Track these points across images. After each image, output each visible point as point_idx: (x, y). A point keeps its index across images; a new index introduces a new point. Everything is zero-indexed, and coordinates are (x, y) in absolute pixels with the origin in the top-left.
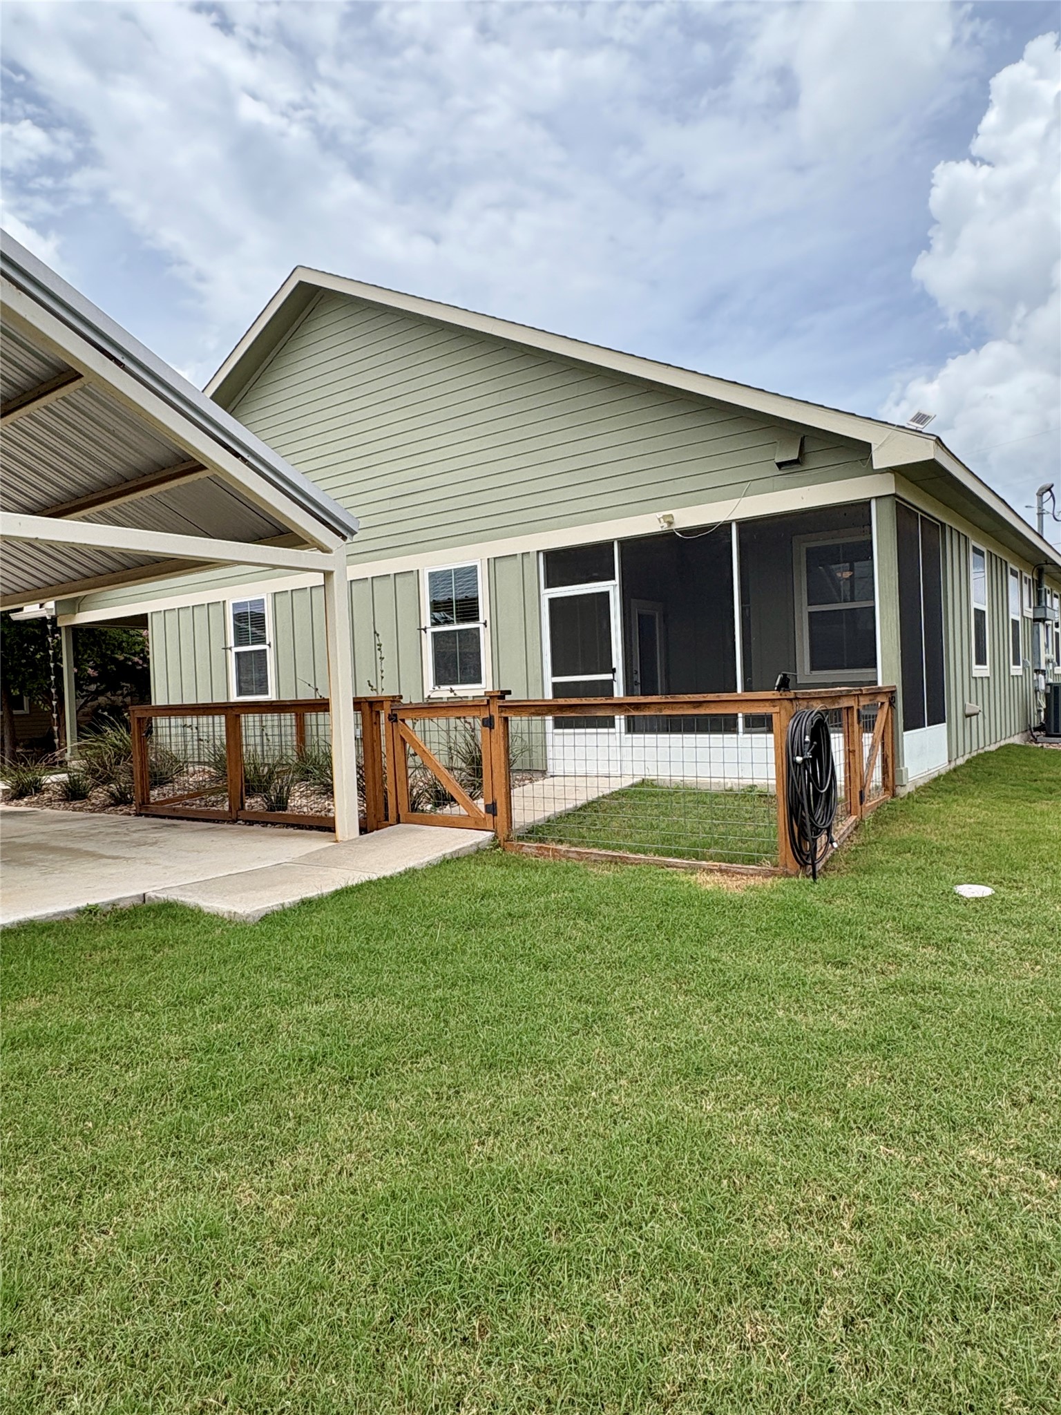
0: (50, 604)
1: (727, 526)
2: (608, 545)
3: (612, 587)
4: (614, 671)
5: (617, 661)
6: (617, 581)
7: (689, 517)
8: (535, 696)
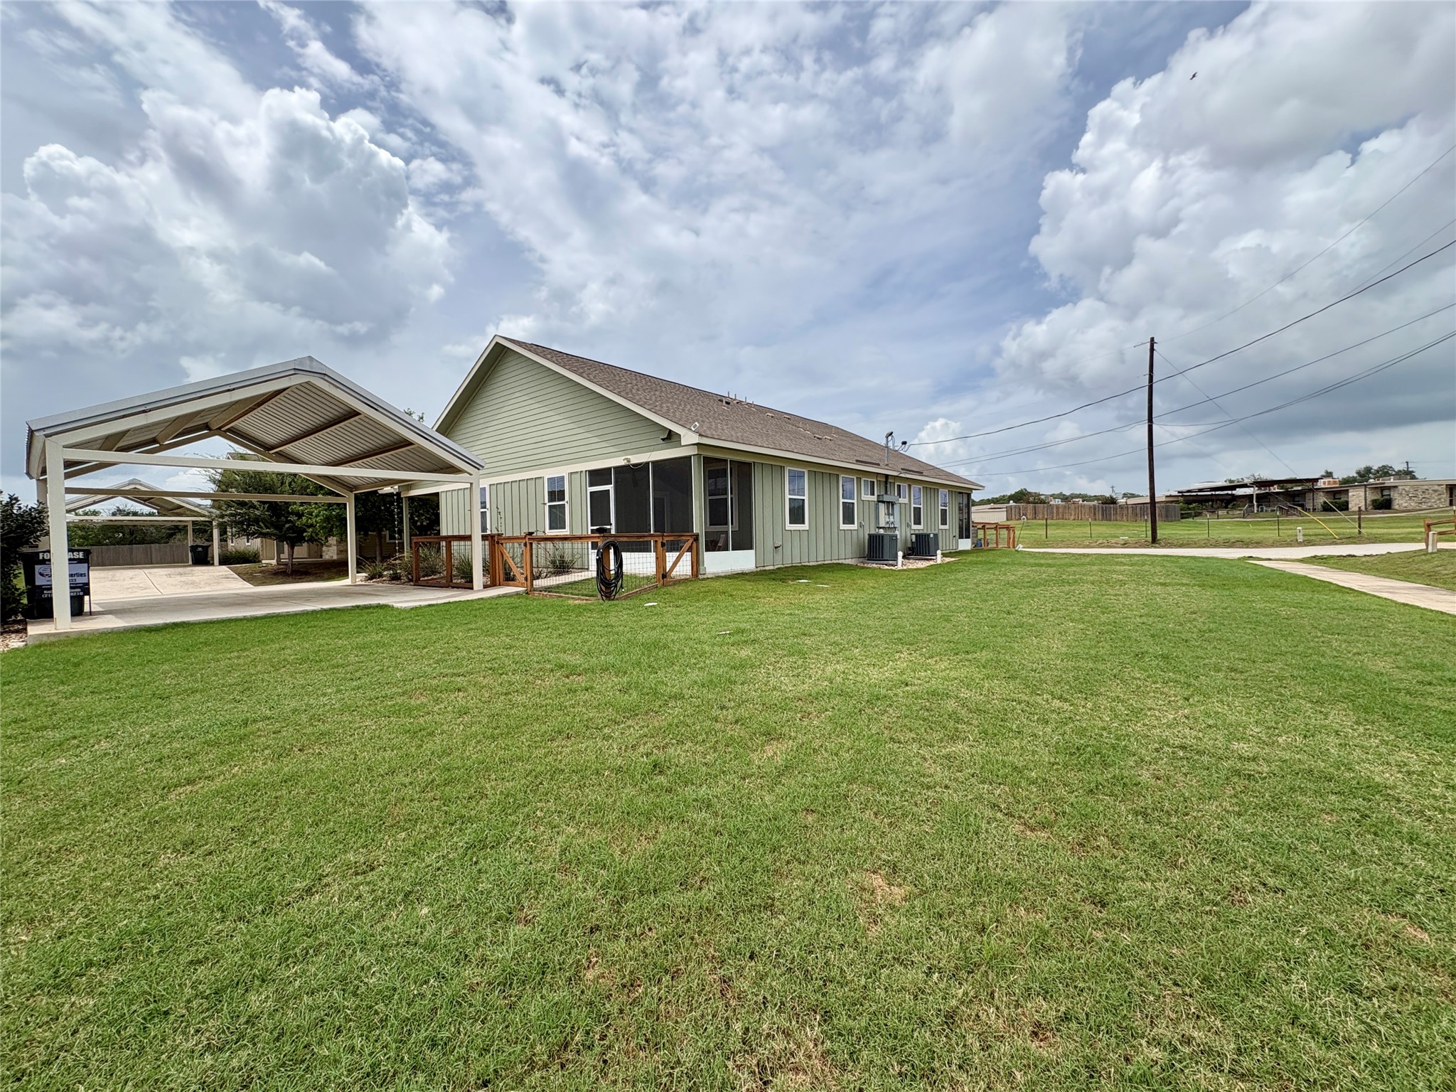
0: (396, 487)
1: (647, 463)
2: (609, 469)
3: (610, 487)
4: (611, 524)
5: (613, 520)
6: (612, 485)
7: (636, 459)
8: (585, 533)
